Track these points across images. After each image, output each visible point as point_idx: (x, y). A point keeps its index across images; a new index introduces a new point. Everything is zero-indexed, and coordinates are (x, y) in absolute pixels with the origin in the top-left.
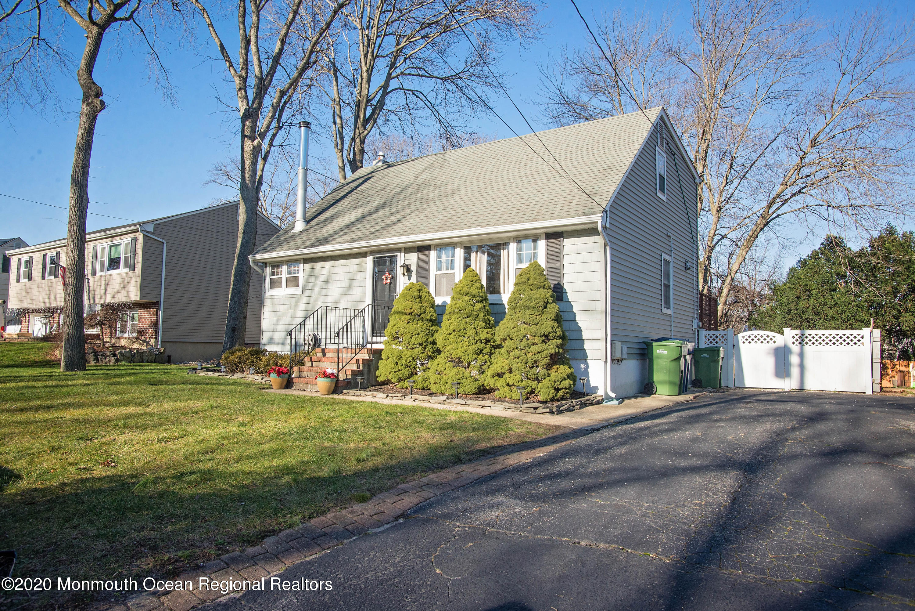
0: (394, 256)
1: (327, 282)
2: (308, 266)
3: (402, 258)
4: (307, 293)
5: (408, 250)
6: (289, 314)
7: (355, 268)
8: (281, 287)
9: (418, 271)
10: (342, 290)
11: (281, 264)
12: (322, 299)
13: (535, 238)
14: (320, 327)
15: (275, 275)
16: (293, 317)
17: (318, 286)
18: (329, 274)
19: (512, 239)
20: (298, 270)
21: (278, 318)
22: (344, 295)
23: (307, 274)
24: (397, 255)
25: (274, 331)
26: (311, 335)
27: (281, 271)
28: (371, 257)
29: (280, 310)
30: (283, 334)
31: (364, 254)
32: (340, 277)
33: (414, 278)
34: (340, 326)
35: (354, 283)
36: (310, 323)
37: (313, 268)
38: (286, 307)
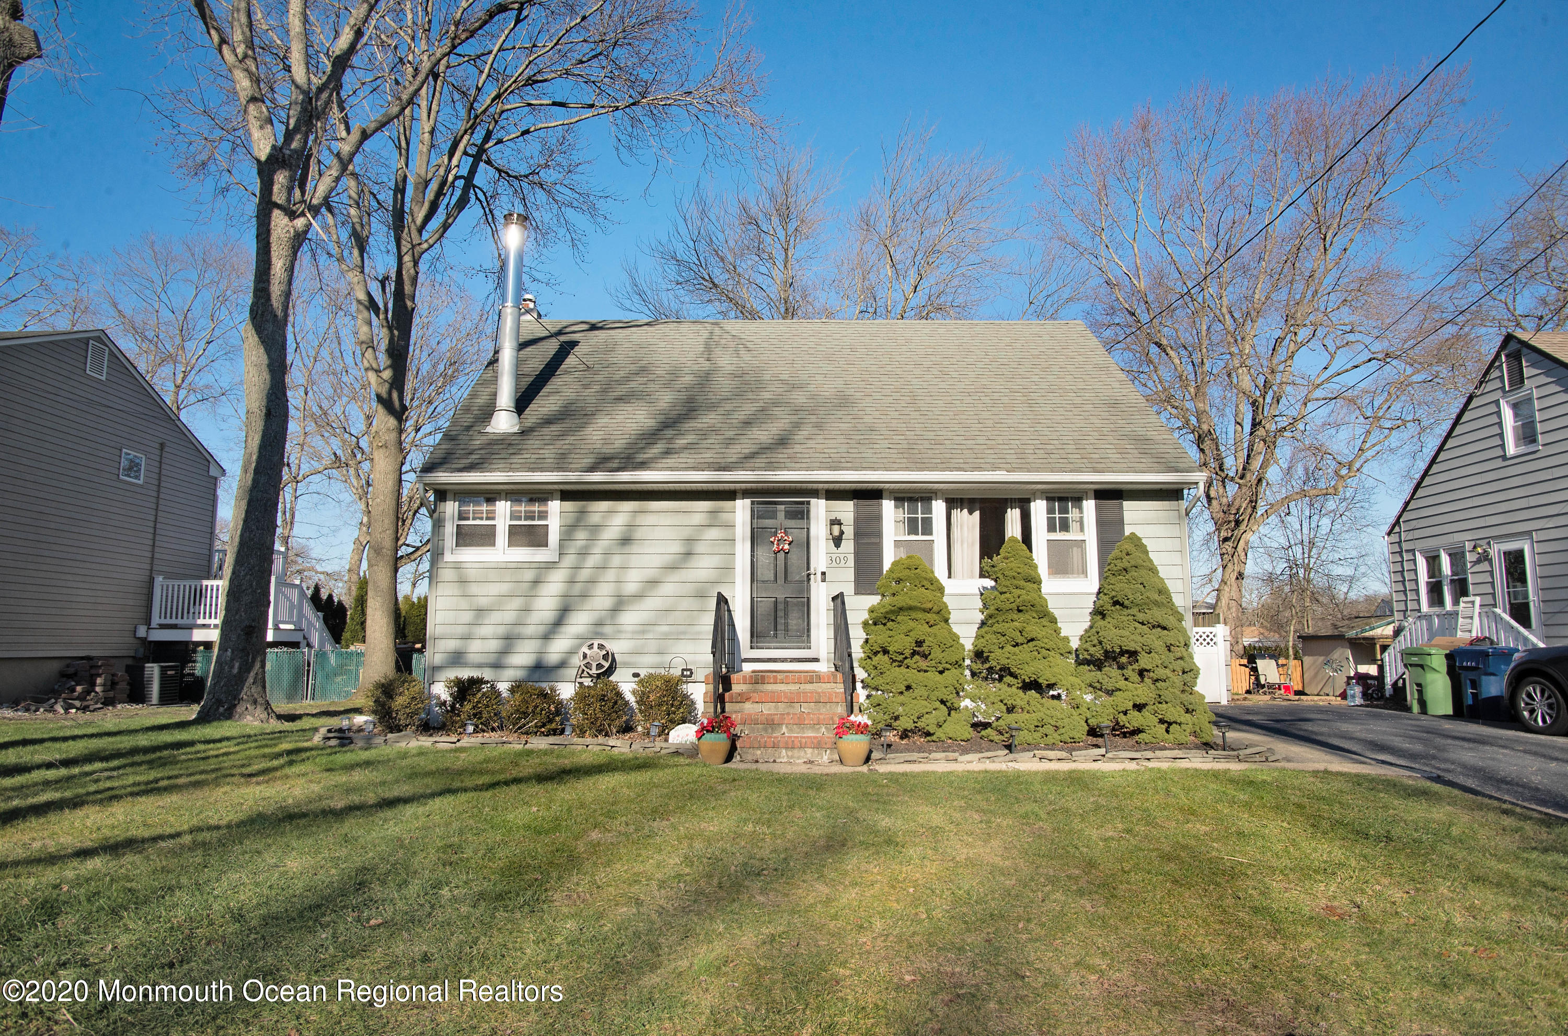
0: (802, 503)
1: (626, 540)
2: (569, 506)
3: (820, 508)
4: (569, 560)
5: (834, 494)
6: (517, 603)
7: (698, 519)
8: (494, 544)
9: (858, 535)
10: (667, 559)
11: (490, 495)
12: (610, 575)
13: (1076, 495)
14: (607, 629)
15: (474, 519)
16: (527, 610)
17: (599, 548)
18: (631, 526)
19: (1038, 494)
20: (547, 512)
21: (480, 611)
22: (672, 568)
23: (569, 522)
24: (808, 503)
25: (467, 638)
26: (601, 647)
27: (494, 512)
28: (747, 502)
29: (486, 593)
30: (494, 645)
31: (730, 495)
32: (659, 533)
33: (848, 546)
34: (665, 629)
35: (700, 548)
36: (579, 622)
37: (583, 512)
38: (504, 588)
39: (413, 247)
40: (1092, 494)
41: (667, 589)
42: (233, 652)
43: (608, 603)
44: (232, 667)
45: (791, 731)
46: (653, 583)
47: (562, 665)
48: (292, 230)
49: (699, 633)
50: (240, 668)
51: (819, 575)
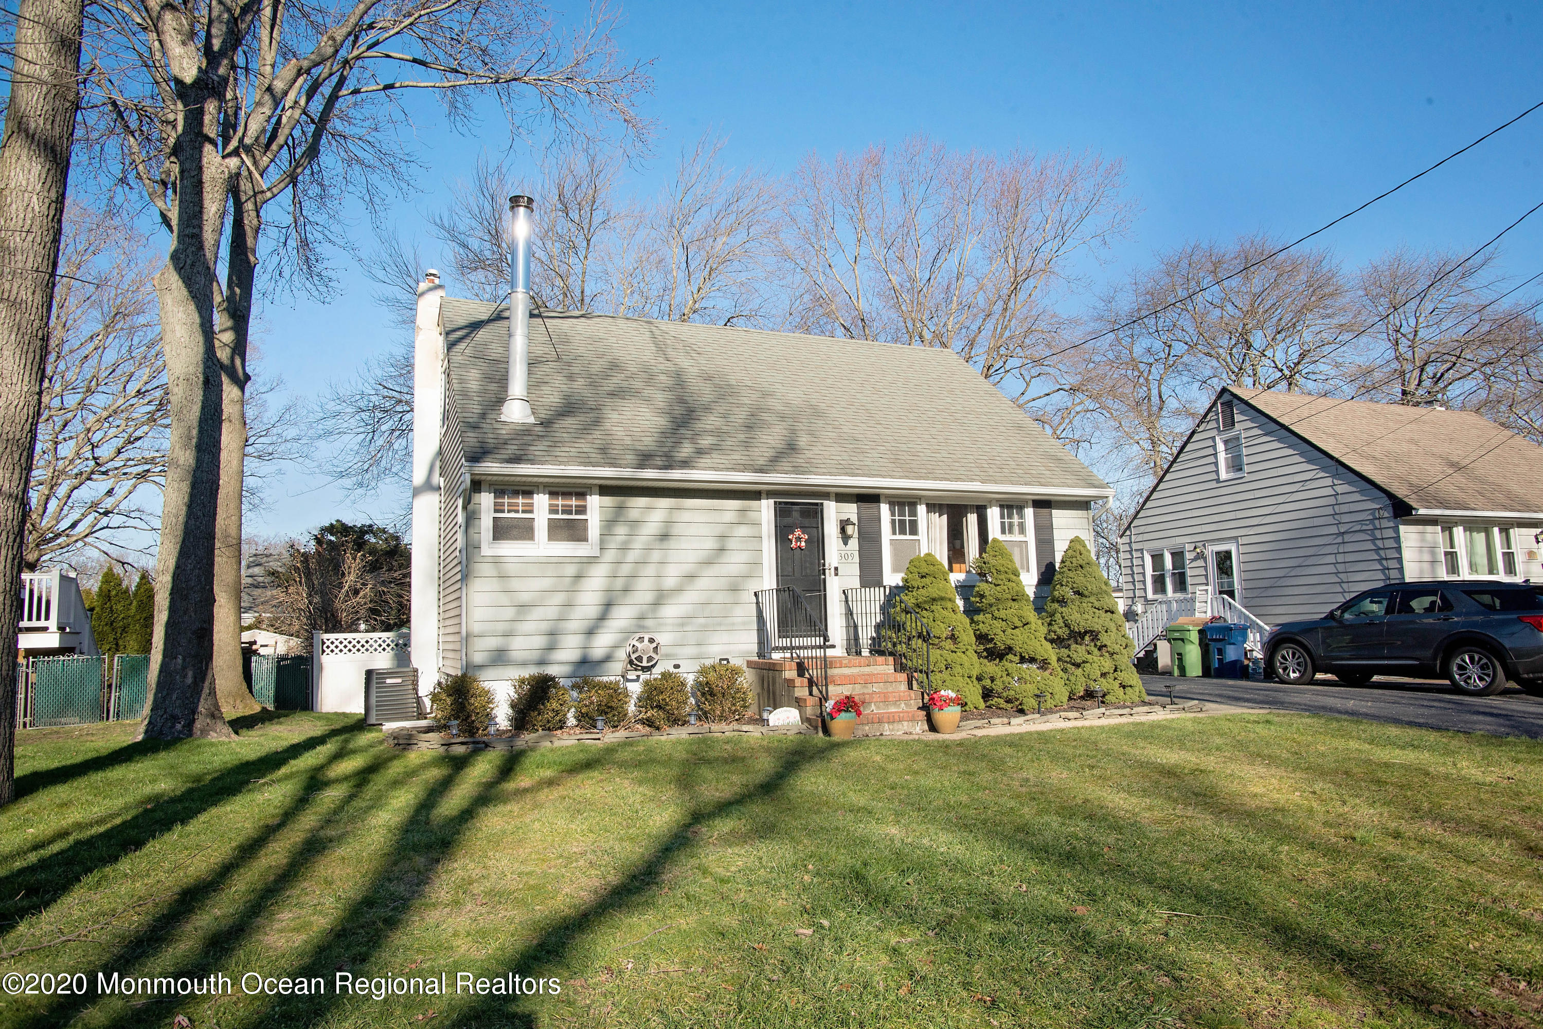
0: (816, 504)
1: (664, 537)
2: (608, 501)
3: (831, 509)
4: (610, 555)
5: (842, 497)
6: (559, 598)
7: (729, 517)
8: (532, 538)
9: (861, 533)
10: (700, 555)
11: (526, 489)
12: (650, 570)
13: (1019, 504)
14: (649, 623)
15: (509, 511)
16: (569, 605)
17: (639, 543)
18: (669, 523)
19: (994, 502)
20: (585, 507)
21: (523, 607)
22: (708, 563)
23: (609, 517)
24: (822, 504)
25: (508, 635)
26: (651, 641)
27: (532, 505)
28: (771, 501)
29: (528, 589)
30: (539, 642)
31: (756, 495)
32: (692, 530)
33: (854, 543)
34: (702, 621)
35: (731, 544)
36: (622, 616)
37: (620, 508)
38: (546, 583)
39: (255, 195)
40: (1030, 503)
41: (702, 583)
42: (184, 660)
43: (649, 597)
44: (185, 676)
45: (878, 708)
46: (691, 577)
47: (608, 659)
48: (226, 170)
49: (733, 624)
50: (195, 678)
51: (833, 570)
